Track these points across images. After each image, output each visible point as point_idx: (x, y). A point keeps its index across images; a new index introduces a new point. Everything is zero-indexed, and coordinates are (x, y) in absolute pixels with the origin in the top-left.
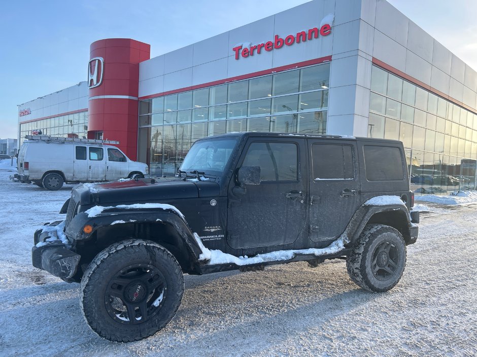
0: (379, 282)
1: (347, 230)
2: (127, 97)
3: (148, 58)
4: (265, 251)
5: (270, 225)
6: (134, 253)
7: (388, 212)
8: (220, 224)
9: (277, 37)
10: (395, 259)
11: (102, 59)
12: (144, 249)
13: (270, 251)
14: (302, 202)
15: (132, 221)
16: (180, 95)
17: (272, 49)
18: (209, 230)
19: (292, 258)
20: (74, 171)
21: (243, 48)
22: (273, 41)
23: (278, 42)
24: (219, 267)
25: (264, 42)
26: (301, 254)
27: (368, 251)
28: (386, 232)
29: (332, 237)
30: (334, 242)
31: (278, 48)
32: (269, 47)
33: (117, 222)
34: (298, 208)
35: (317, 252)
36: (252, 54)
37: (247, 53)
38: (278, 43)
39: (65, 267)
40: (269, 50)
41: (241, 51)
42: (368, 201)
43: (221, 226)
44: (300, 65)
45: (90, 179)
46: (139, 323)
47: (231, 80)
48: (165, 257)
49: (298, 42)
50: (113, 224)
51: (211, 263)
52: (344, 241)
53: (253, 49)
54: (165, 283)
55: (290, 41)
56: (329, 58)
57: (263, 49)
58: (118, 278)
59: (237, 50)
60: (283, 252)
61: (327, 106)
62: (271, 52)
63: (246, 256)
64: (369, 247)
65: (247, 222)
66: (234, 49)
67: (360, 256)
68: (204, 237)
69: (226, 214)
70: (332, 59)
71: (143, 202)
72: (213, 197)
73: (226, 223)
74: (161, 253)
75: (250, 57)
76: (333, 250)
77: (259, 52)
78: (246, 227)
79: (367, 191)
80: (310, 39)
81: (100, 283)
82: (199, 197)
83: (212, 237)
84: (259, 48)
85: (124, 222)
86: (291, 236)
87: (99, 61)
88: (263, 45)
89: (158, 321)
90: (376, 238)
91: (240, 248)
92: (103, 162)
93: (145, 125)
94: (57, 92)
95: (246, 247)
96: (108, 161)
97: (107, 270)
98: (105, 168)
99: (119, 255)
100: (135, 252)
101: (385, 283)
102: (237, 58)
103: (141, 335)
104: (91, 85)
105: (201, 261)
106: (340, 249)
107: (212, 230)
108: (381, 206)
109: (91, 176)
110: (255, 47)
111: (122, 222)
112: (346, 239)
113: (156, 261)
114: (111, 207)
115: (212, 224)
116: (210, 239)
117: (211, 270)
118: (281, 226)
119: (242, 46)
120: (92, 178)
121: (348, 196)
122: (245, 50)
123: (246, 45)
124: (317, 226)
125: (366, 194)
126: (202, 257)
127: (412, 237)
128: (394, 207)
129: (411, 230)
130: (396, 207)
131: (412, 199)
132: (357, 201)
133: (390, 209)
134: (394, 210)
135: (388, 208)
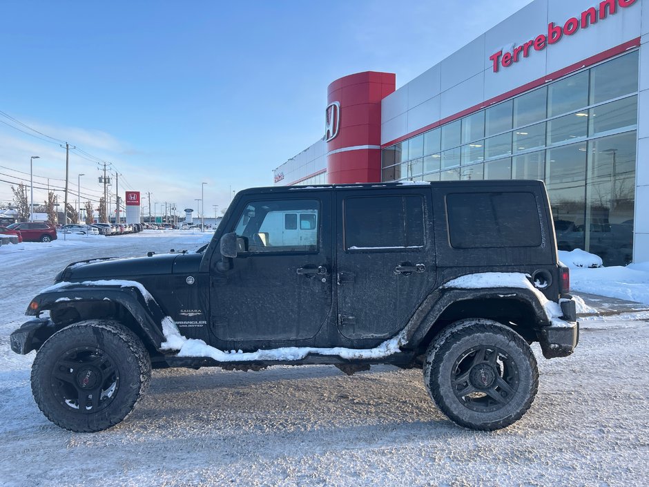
0: (470, 412)
1: (409, 324)
2: (366, 147)
3: (393, 89)
4: (269, 346)
5: (273, 311)
6: (79, 334)
7: (486, 299)
8: (201, 308)
9: (551, 25)
10: (510, 379)
11: (337, 104)
12: (91, 331)
13: (277, 347)
14: (324, 280)
15: (77, 299)
16: (426, 135)
17: (545, 45)
18: (186, 314)
19: (302, 359)
21: (503, 54)
22: (545, 33)
23: (553, 34)
24: (190, 361)
25: (533, 38)
26: (317, 354)
27: (441, 360)
28: (482, 332)
30: (385, 342)
31: (554, 42)
32: (540, 43)
33: (62, 299)
34: (317, 289)
35: (346, 353)
36: (517, 60)
37: (509, 60)
38: (555, 34)
39: (16, 342)
40: (541, 49)
41: (501, 59)
42: (452, 281)
43: (203, 311)
44: (589, 62)
46: (89, 413)
47: (487, 104)
48: (115, 342)
49: (585, 26)
50: (57, 301)
51: (179, 355)
52: (400, 341)
53: (517, 52)
54: (117, 372)
55: (572, 27)
56: (637, 42)
57: (532, 49)
58: (65, 360)
59: (496, 58)
60: (294, 350)
61: (636, 123)
62: (544, 52)
63: (240, 351)
64: (444, 354)
65: (238, 307)
66: (492, 58)
67: (430, 366)
68: (180, 323)
69: (208, 295)
70: (641, 42)
71: (108, 278)
72: (191, 274)
73: (208, 307)
74: (111, 337)
75: (514, 64)
76: (376, 353)
77: (527, 55)
78: (236, 312)
79: (451, 265)
80: (604, 16)
81: (44, 363)
82: (172, 273)
83: (191, 323)
84: (525, 49)
85: (69, 299)
86: (307, 329)
87: (335, 106)
88: (532, 43)
89: (109, 415)
90: (459, 340)
91: (229, 339)
93: (389, 180)
94: (305, 151)
95: (239, 338)
97: (51, 350)
99: (64, 335)
100: (81, 333)
101: (484, 415)
102: (496, 69)
103: (89, 426)
104: (328, 138)
105: (164, 351)
106: (389, 353)
107: (191, 315)
108: (470, 289)
110: (521, 48)
111: (67, 299)
112: (403, 338)
113: (104, 345)
114: (78, 283)
115: (190, 307)
116: (188, 325)
117: (180, 363)
118: (290, 313)
119: (502, 51)
121: (411, 272)
122: (507, 56)
123: (507, 49)
124: (352, 316)
125: (449, 270)
126: (164, 346)
127: (552, 346)
128: (501, 292)
129: (547, 333)
130: (505, 292)
131: (564, 278)
132: (428, 281)
133: (491, 294)
134: (502, 296)
135: (487, 294)
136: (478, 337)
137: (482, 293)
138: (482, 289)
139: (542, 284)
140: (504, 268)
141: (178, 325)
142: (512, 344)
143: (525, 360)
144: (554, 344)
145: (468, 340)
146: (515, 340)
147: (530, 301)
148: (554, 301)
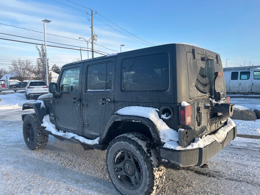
8: (53, 112)
14: (79, 105)
19: (70, 139)
20: (230, 87)
29: (97, 133)
30: (98, 138)
43: (54, 114)
45: (240, 92)
63: (62, 131)
72: (51, 99)
83: (52, 118)
86: (76, 126)
91: (59, 126)
92: (249, 80)
96: (253, 80)
98: (251, 84)
105: (42, 127)
107: (52, 115)
108: (121, 115)
109: (241, 90)
118: (71, 119)
120: (241, 91)
124: (87, 123)
125: (120, 103)
126: (42, 125)
127: (163, 160)
128: (134, 119)
129: (159, 150)
130: (136, 119)
131: (182, 114)
132: (111, 109)
133: (129, 119)
134: (134, 121)
135: (127, 119)
136: (122, 144)
137: (125, 118)
138: (126, 115)
139: (167, 116)
140: (144, 104)
141: (50, 118)
142: (138, 152)
143: (145, 164)
144: (165, 159)
145: (118, 144)
146: (139, 150)
147: (149, 126)
148: (174, 130)
